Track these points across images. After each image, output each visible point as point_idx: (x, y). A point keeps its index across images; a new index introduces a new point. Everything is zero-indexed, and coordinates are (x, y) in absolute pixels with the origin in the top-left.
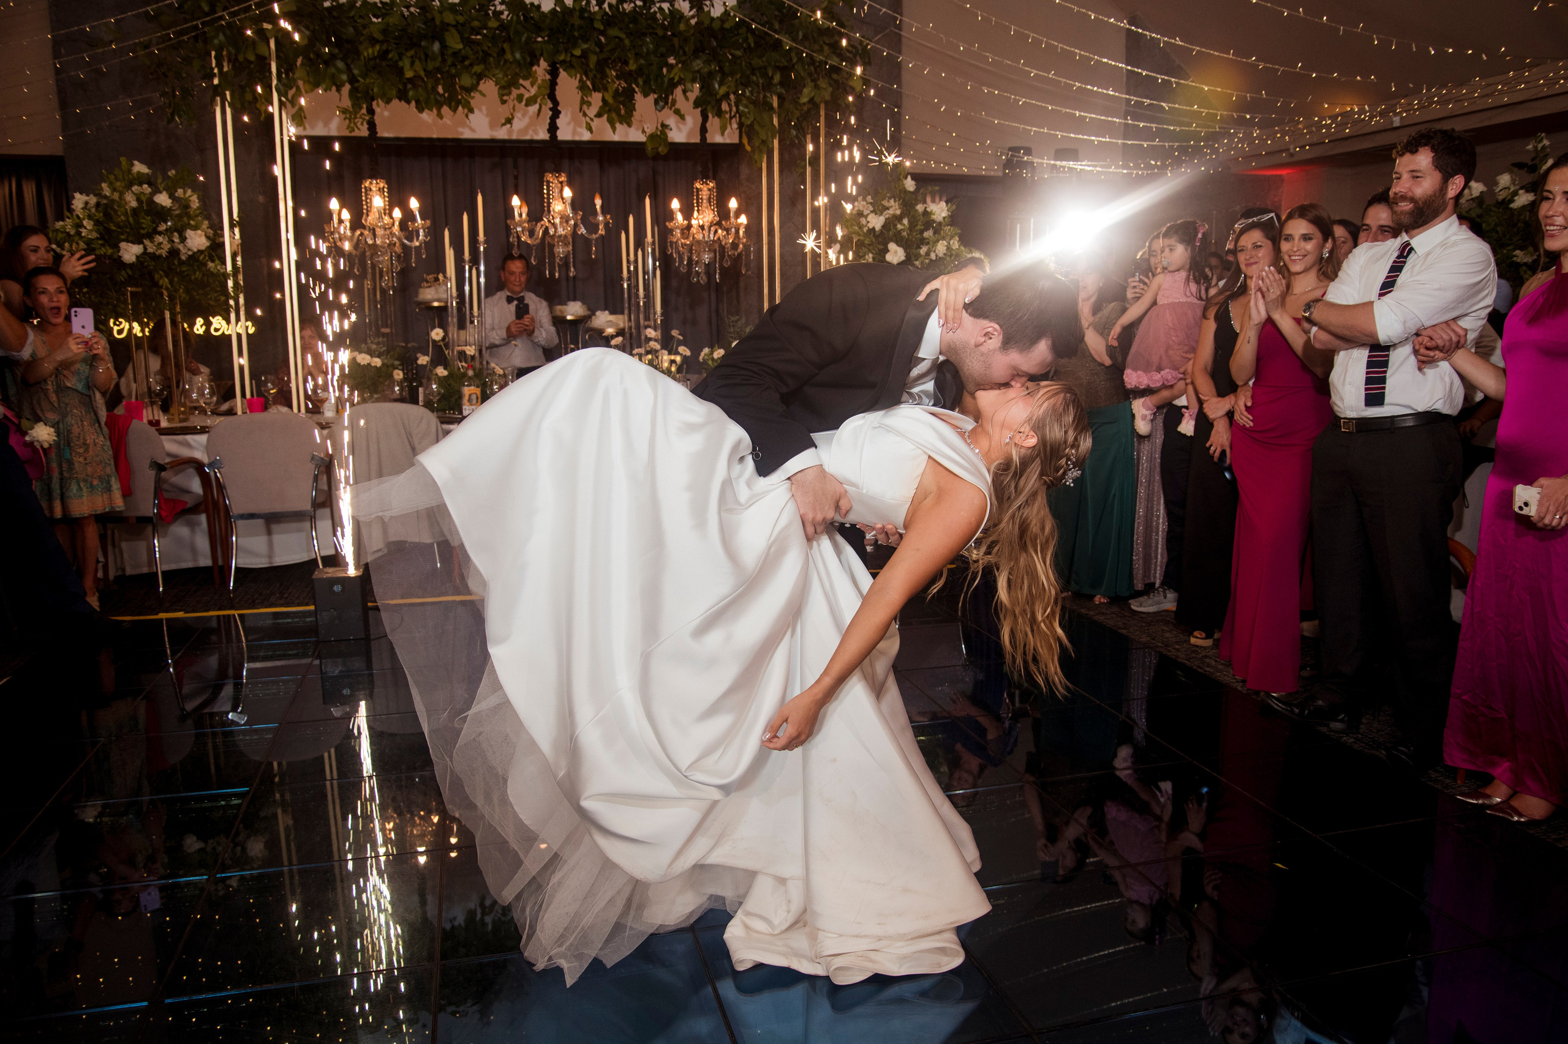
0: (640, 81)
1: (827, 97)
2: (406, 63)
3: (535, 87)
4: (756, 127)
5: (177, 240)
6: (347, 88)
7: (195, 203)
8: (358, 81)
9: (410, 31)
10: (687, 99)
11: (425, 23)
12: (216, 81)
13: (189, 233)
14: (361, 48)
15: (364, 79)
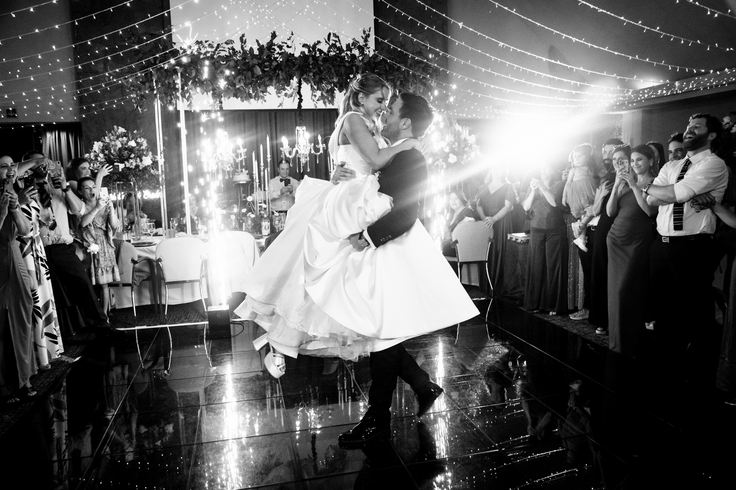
2: (236, 82)
3: (292, 89)
5: (138, 161)
6: (211, 92)
7: (145, 145)
8: (216, 90)
12: (155, 92)
14: (217, 75)
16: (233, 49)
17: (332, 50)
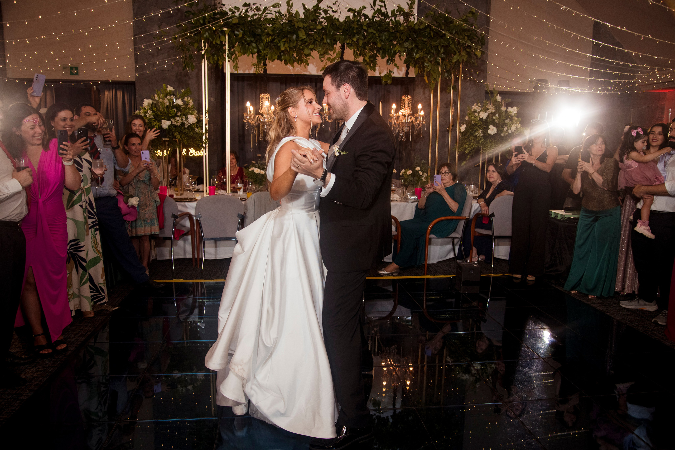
0: (381, 52)
1: (465, 59)
2: (281, 44)
3: (335, 55)
4: (432, 72)
5: (184, 119)
6: (256, 54)
7: (191, 103)
8: (261, 52)
9: (284, 30)
10: (401, 59)
11: (290, 27)
12: (203, 53)
13: (189, 116)
14: (263, 38)
15: (264, 51)
16: (280, 13)
17: (377, 15)
